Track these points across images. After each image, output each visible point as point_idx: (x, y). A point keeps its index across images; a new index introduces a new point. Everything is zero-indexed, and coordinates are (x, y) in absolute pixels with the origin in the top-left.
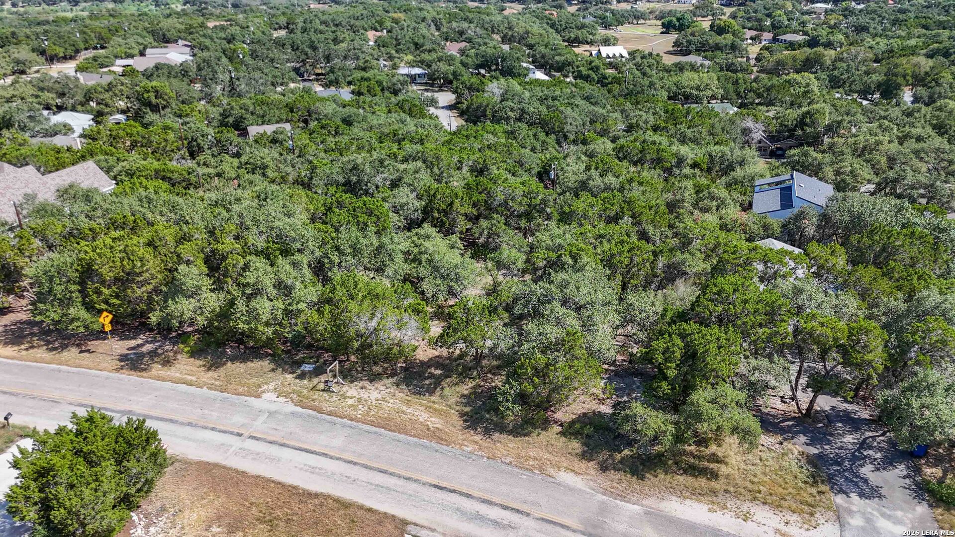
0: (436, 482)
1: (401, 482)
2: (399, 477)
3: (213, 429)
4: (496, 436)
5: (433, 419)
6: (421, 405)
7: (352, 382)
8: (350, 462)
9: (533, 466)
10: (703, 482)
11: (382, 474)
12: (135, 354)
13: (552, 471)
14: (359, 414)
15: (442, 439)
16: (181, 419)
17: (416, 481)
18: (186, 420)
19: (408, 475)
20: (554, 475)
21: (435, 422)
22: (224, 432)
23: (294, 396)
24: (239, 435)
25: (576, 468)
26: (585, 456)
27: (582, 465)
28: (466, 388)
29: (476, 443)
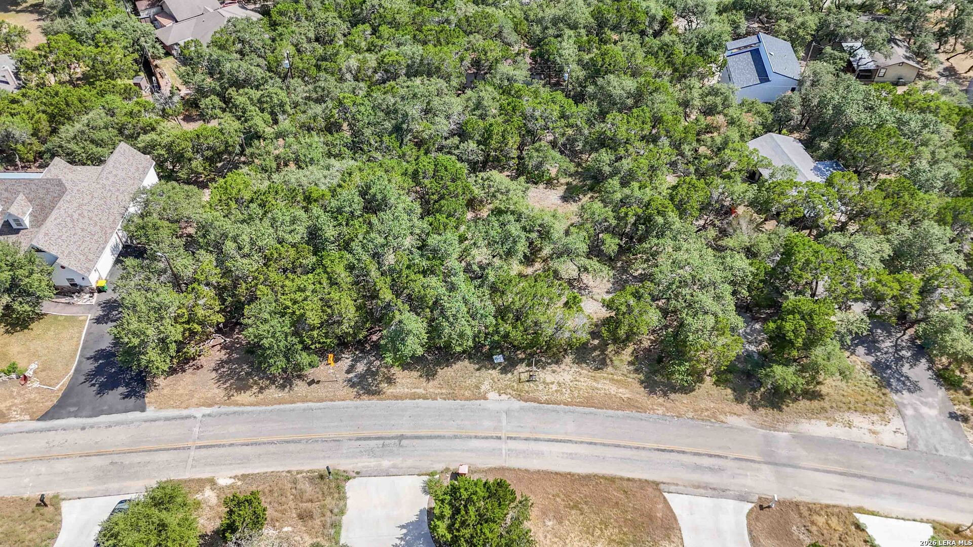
0: (655, 446)
1: (635, 452)
2: (631, 448)
3: (476, 437)
4: (672, 396)
5: (621, 390)
6: (605, 378)
7: (543, 368)
8: (591, 443)
9: (708, 416)
10: (816, 404)
11: (617, 449)
12: (356, 376)
13: (722, 417)
14: (567, 397)
15: (638, 407)
16: (447, 434)
17: (644, 448)
18: (451, 434)
19: (636, 444)
20: (724, 420)
21: (624, 393)
22: (487, 438)
23: (509, 391)
24: (500, 438)
25: (735, 410)
26: (739, 399)
27: (738, 408)
28: (627, 354)
29: (662, 405)
